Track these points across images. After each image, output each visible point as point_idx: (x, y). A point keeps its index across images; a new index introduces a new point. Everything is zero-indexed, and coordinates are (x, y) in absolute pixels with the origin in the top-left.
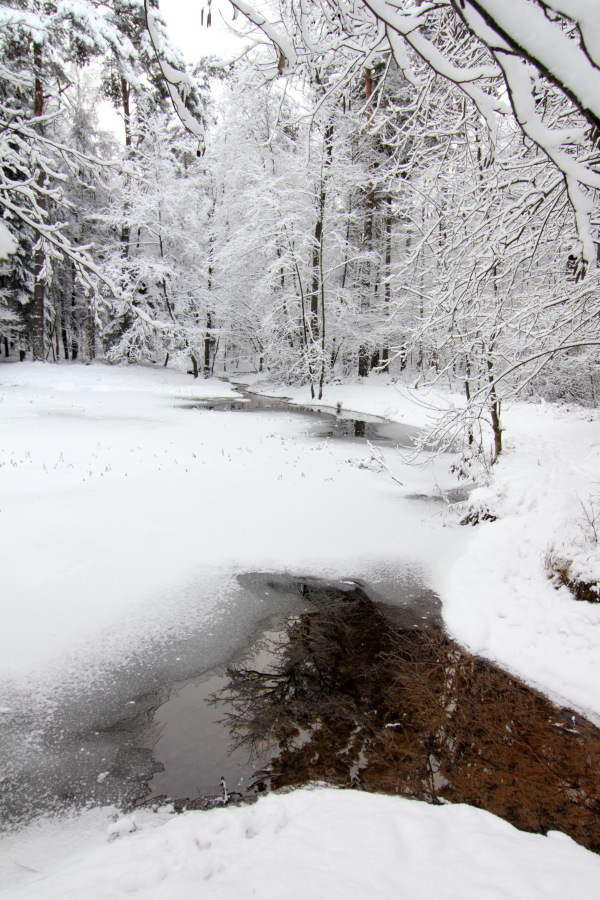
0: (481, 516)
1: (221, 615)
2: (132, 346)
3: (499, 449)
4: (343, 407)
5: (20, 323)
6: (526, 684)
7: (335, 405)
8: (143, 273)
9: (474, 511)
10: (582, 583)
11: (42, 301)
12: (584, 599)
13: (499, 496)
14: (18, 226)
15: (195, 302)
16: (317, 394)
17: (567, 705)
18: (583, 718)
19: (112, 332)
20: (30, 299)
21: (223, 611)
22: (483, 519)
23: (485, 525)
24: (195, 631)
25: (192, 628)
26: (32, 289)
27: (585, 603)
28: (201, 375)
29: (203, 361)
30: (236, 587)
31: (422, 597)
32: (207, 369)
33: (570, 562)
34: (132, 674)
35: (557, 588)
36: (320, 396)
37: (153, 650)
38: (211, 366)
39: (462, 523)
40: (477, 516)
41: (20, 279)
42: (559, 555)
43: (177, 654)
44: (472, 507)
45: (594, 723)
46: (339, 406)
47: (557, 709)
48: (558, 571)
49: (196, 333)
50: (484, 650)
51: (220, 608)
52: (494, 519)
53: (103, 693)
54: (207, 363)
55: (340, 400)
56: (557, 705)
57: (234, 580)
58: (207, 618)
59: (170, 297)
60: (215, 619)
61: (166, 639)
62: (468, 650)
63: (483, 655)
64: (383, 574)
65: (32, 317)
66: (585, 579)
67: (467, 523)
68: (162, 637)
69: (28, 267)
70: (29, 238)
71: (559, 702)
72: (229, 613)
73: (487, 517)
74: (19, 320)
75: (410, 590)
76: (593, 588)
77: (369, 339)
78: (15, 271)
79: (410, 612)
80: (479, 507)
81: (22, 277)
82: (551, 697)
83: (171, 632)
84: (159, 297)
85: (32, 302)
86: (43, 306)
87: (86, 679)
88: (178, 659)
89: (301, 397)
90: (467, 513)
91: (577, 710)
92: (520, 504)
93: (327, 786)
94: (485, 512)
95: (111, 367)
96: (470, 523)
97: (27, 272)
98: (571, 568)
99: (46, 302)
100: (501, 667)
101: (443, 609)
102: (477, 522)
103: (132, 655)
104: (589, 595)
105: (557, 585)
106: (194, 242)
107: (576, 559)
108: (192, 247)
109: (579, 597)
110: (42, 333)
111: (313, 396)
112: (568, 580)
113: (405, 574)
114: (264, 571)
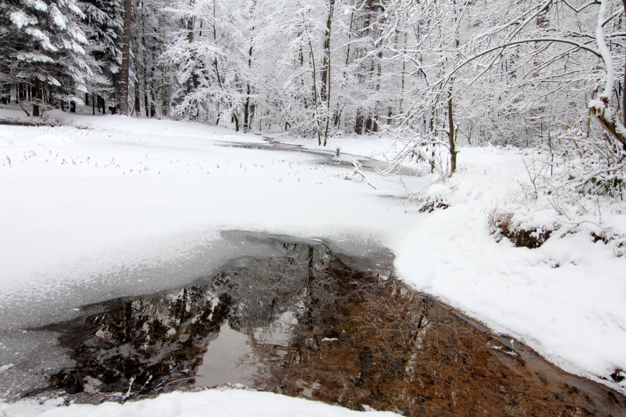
0: (436, 205)
1: (195, 254)
2: (191, 105)
3: (454, 168)
4: (341, 151)
5: (110, 86)
6: (466, 314)
7: (335, 150)
8: (200, 51)
9: (430, 201)
10: (522, 231)
11: (127, 71)
12: (523, 246)
13: (451, 188)
14: (112, 16)
15: (238, 75)
16: (323, 142)
17: (505, 332)
18: (521, 344)
19: (178, 97)
20: (119, 69)
21: (199, 251)
22: (438, 207)
23: (439, 212)
24: (166, 264)
25: (164, 261)
26: (120, 62)
27: (525, 249)
28: (241, 130)
29: (244, 120)
30: (218, 237)
31: (379, 252)
32: (246, 126)
33: (510, 216)
34: (90, 289)
35: (498, 242)
36: (325, 144)
37: (120, 273)
38: (248, 124)
39: (421, 210)
40: (433, 205)
41: (112, 55)
42: (502, 212)
43: (140, 278)
44: (429, 198)
45: (532, 347)
46: (338, 150)
47: (495, 335)
48: (500, 226)
49: (238, 98)
50: (429, 287)
51: (196, 250)
52: (446, 206)
53: (52, 301)
54: (246, 121)
55: (339, 146)
56: (496, 332)
57: (218, 233)
58: (181, 255)
59: (220, 71)
60: (188, 256)
61: (137, 266)
62: (413, 287)
63: (427, 291)
64: (348, 236)
65: (120, 83)
66: (525, 227)
67: (425, 210)
68: (133, 265)
69: (118, 47)
70: (120, 26)
71: (497, 330)
72: (203, 253)
73: (441, 205)
74: (109, 84)
75: (369, 247)
76: (533, 234)
77: (363, 104)
78: (108, 49)
79: (367, 261)
80: (434, 198)
81: (114, 53)
82: (490, 325)
83: (144, 263)
84: (213, 73)
85: (120, 71)
86: (128, 75)
87: (42, 290)
88: (140, 281)
89: (311, 144)
90: (424, 203)
91: (515, 336)
92: (469, 195)
93: (244, 388)
94: (439, 201)
95: (176, 122)
96: (427, 211)
97: (117, 50)
98: (512, 220)
99: (131, 73)
100: (443, 301)
101: (395, 260)
102: (433, 210)
103: (98, 276)
104: (528, 243)
105: (497, 239)
106: (238, 31)
107: (516, 212)
108: (237, 34)
109: (519, 244)
110: (127, 94)
111: (320, 143)
112: (508, 232)
113: (368, 237)
114: (246, 229)
